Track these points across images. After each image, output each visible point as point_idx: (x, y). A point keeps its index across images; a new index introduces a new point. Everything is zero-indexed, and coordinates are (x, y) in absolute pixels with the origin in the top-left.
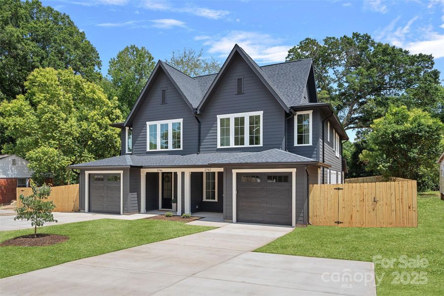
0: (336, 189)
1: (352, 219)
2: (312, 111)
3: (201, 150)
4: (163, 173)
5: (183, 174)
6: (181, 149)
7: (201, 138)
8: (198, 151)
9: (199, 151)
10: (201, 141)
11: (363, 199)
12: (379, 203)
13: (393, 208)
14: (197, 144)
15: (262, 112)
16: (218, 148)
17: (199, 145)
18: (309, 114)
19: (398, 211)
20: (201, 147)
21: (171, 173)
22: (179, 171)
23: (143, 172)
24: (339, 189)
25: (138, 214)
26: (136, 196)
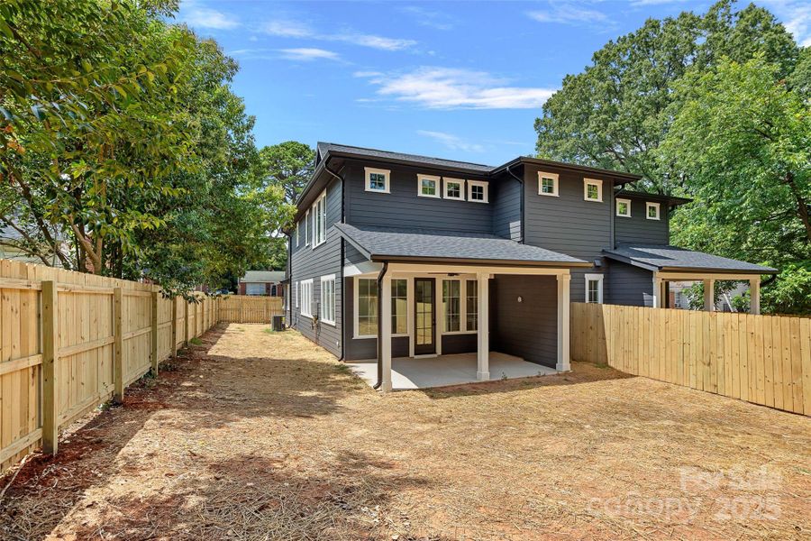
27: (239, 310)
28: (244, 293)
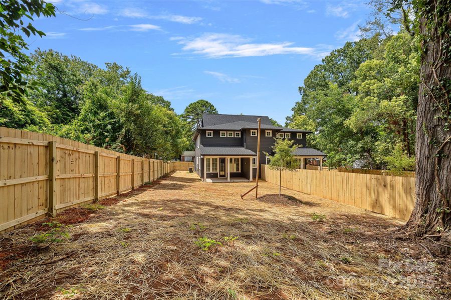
27: (180, 166)
28: (183, 160)
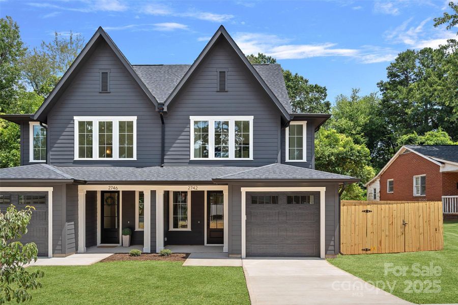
0: (364, 211)
1: (381, 245)
2: (306, 122)
3: (165, 161)
4: (103, 193)
5: (153, 193)
6: (135, 158)
7: (166, 145)
8: (161, 163)
9: (163, 162)
10: (166, 149)
11: (392, 222)
12: (407, 225)
13: (421, 230)
14: (160, 153)
15: (252, 117)
16: (191, 159)
17: (163, 155)
18: (302, 125)
19: (426, 235)
20: (166, 157)
21: (118, 192)
22: (147, 190)
23: (82, 190)
24: (367, 211)
25: (75, 255)
26: (73, 227)
